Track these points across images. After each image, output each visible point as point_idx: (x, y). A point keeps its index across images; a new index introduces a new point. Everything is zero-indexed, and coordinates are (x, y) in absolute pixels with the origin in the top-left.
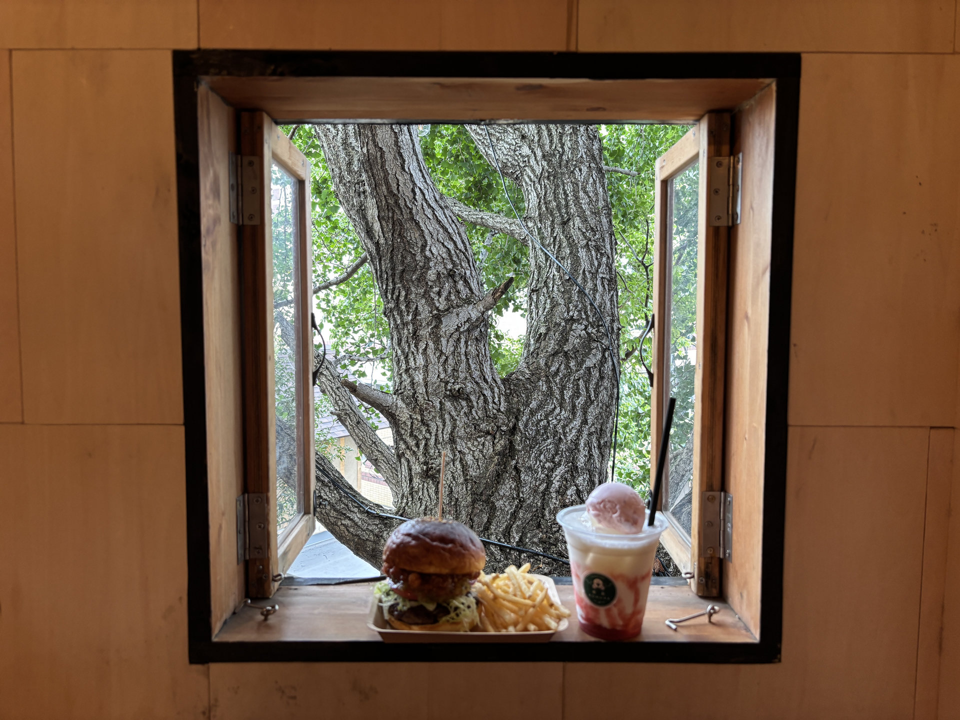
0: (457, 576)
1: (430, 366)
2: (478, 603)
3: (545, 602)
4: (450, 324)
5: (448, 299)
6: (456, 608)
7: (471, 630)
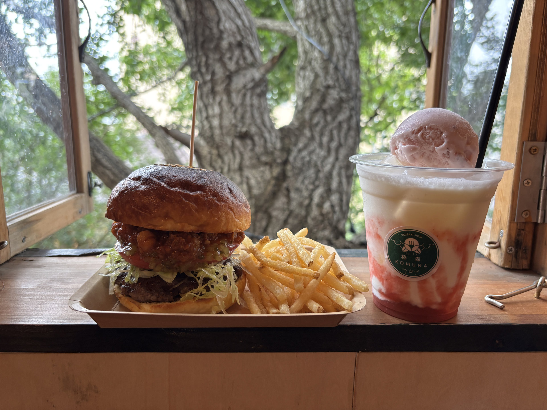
0: (210, 236)
1: (224, 115)
2: (239, 272)
3: (331, 272)
4: (238, 82)
5: (237, 63)
6: (206, 280)
7: (228, 311)
